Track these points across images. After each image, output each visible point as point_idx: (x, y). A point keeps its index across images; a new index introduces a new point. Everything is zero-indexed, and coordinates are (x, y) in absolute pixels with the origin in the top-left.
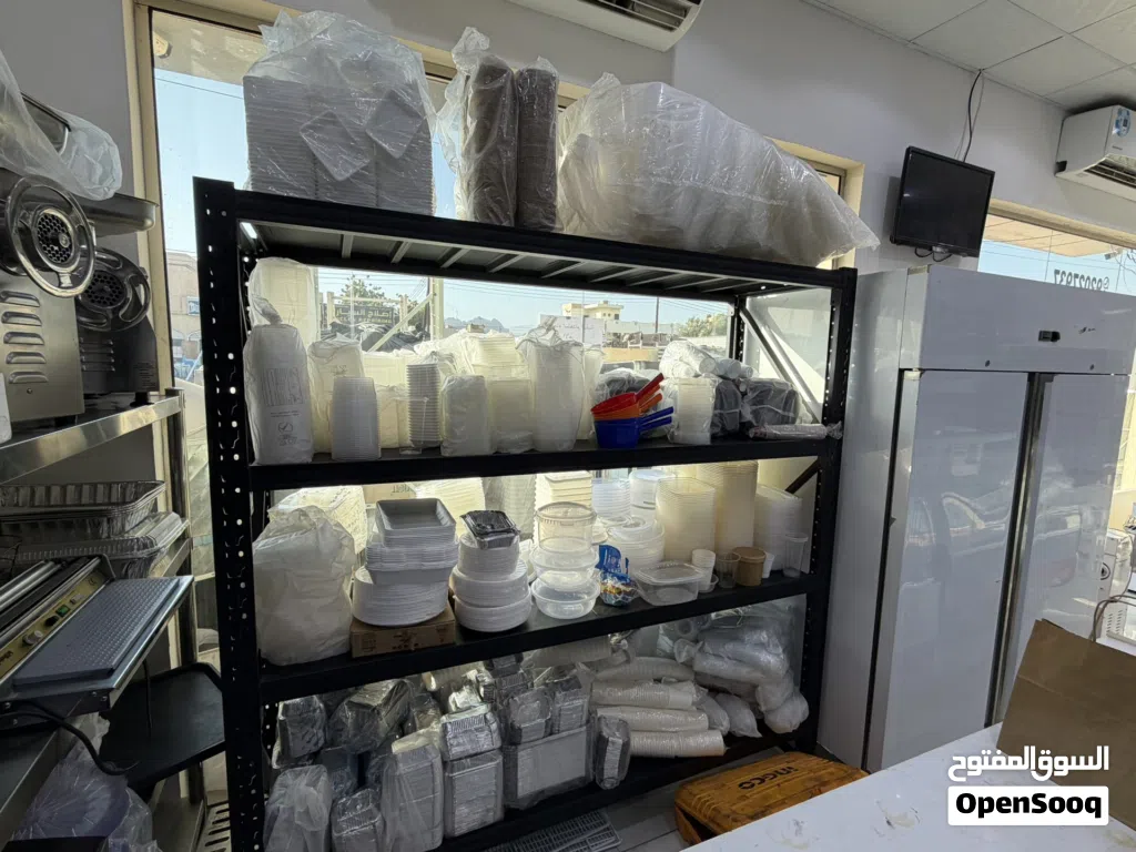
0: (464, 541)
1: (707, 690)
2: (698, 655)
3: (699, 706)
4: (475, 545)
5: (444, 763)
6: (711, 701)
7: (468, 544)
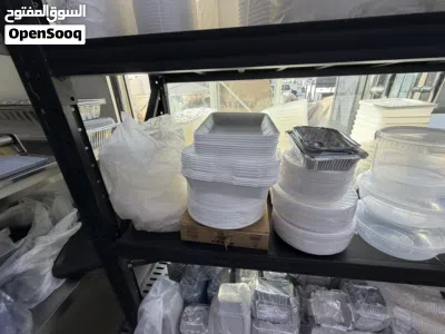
0: (287, 157)
4: (301, 163)
5: (253, 318)
7: (291, 160)
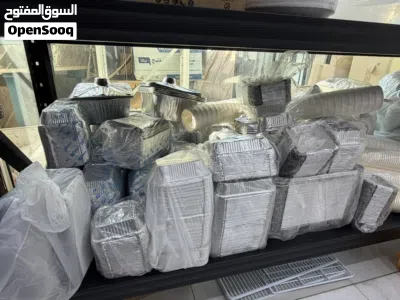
5: (215, 184)
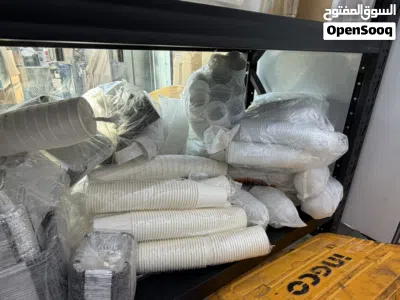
1: (241, 184)
2: (233, 144)
3: (233, 202)
6: (246, 195)
